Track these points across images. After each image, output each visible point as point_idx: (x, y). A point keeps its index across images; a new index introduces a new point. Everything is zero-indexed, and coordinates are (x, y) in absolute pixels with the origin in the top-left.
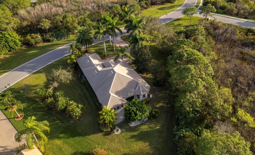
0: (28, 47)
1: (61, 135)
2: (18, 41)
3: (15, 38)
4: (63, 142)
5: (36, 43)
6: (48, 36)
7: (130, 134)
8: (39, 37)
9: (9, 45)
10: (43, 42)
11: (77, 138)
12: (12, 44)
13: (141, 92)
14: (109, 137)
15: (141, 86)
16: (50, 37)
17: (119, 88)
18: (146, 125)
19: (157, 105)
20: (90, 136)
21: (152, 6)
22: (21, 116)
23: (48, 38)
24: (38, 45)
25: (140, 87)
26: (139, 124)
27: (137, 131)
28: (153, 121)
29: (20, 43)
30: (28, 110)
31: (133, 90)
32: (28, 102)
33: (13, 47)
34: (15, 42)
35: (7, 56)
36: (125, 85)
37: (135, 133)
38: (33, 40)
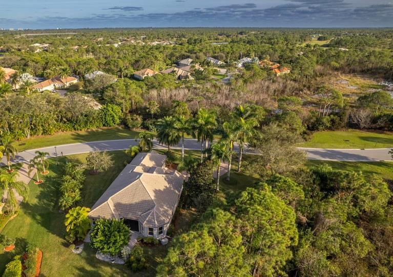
0: (125, 128)
1: (38, 217)
2: (116, 118)
3: (116, 114)
4: (30, 223)
5: (134, 126)
6: (149, 122)
7: (83, 263)
8: (140, 119)
9: (105, 119)
10: (141, 128)
11: (43, 228)
12: (108, 118)
13: (145, 222)
15: (153, 213)
16: (151, 124)
17: (125, 201)
18: (111, 269)
19: (158, 257)
20: (53, 235)
22: (40, 182)
23: (147, 125)
24: (134, 129)
25: (151, 214)
26: (107, 260)
27: (94, 266)
28: (127, 271)
29: (118, 121)
30: (49, 181)
31: (140, 213)
32: (59, 174)
33: (108, 122)
34: (113, 116)
35: (100, 130)
36: (136, 200)
37: (89, 268)
38: (131, 121)
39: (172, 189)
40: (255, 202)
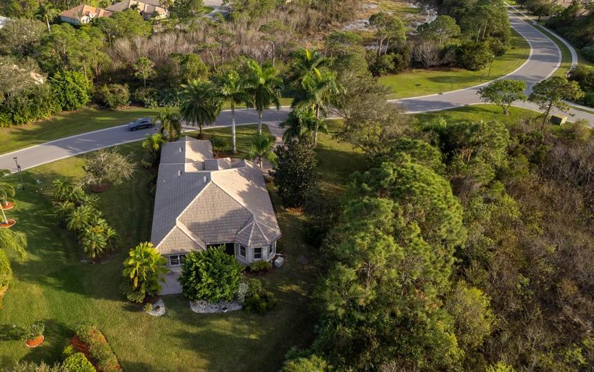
0: (101, 109)
1: (51, 280)
2: (84, 93)
3: (80, 86)
4: (44, 293)
5: (117, 103)
6: (141, 94)
8: (125, 91)
9: (65, 97)
10: (130, 105)
11: (72, 294)
12: (71, 96)
13: (250, 241)
14: (133, 316)
15: (256, 226)
16: (146, 97)
17: (203, 218)
18: (227, 320)
19: (282, 286)
20: (98, 301)
21: (414, 70)
22: (10, 223)
23: (140, 98)
24: (119, 109)
25: (253, 228)
26: (212, 311)
27: (200, 325)
28: (251, 317)
29: (87, 99)
30: (28, 217)
31: (234, 231)
32: (36, 203)
33: (72, 102)
34: (78, 92)
35: (59, 118)
38: (111, 95)
39: (256, 187)
40: (407, 178)
